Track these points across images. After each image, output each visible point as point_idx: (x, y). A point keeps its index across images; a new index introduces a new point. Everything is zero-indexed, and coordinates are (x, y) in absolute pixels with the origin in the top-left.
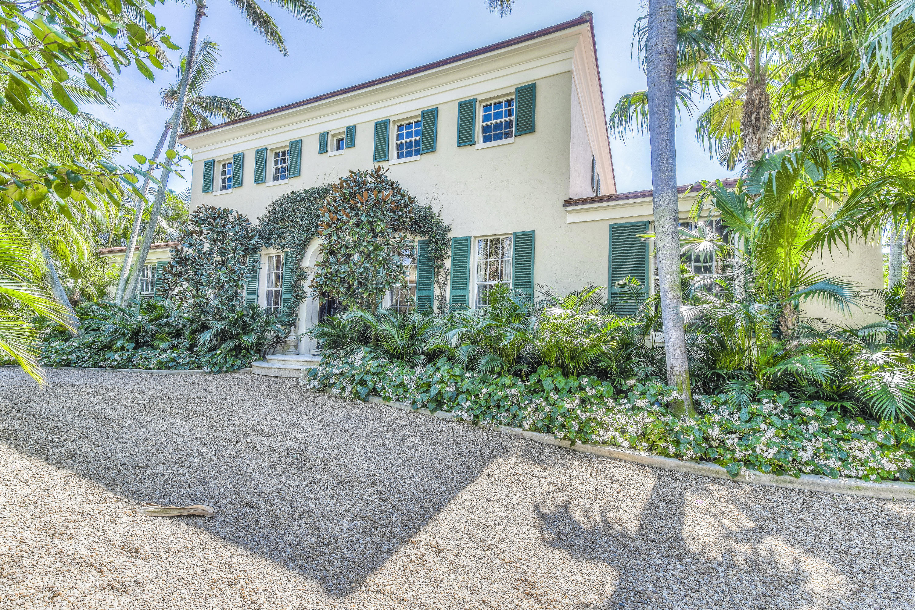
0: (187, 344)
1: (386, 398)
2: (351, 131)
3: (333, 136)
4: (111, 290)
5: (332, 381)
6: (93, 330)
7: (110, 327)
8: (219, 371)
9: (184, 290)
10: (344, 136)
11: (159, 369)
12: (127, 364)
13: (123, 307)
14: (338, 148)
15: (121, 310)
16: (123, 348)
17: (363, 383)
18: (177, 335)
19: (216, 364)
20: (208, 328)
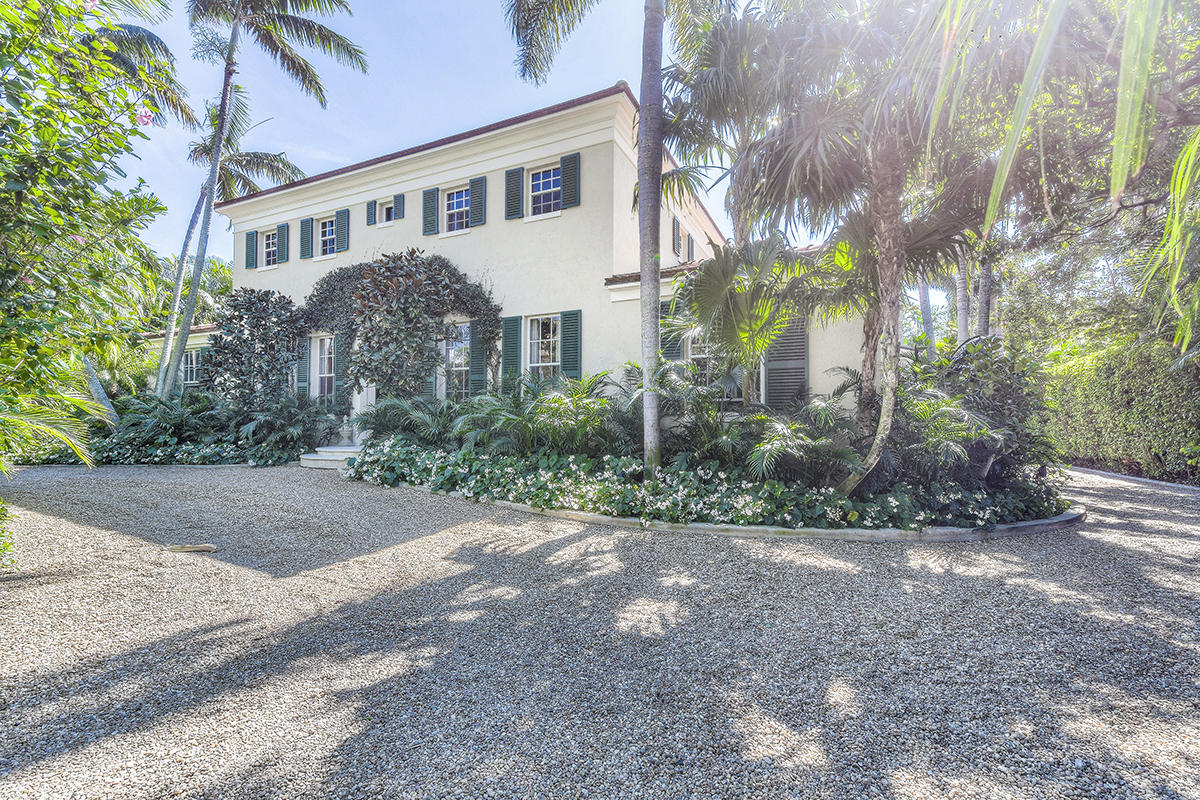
0: (231, 438)
1: (412, 483)
2: (400, 199)
3: (381, 205)
4: (151, 380)
5: (365, 468)
6: (133, 425)
7: (150, 421)
8: (265, 465)
9: (225, 380)
10: (392, 205)
11: (203, 464)
12: (169, 460)
13: (164, 400)
14: (389, 218)
15: (161, 403)
16: (165, 443)
17: (392, 469)
18: (222, 428)
19: (261, 457)
20: (251, 420)
